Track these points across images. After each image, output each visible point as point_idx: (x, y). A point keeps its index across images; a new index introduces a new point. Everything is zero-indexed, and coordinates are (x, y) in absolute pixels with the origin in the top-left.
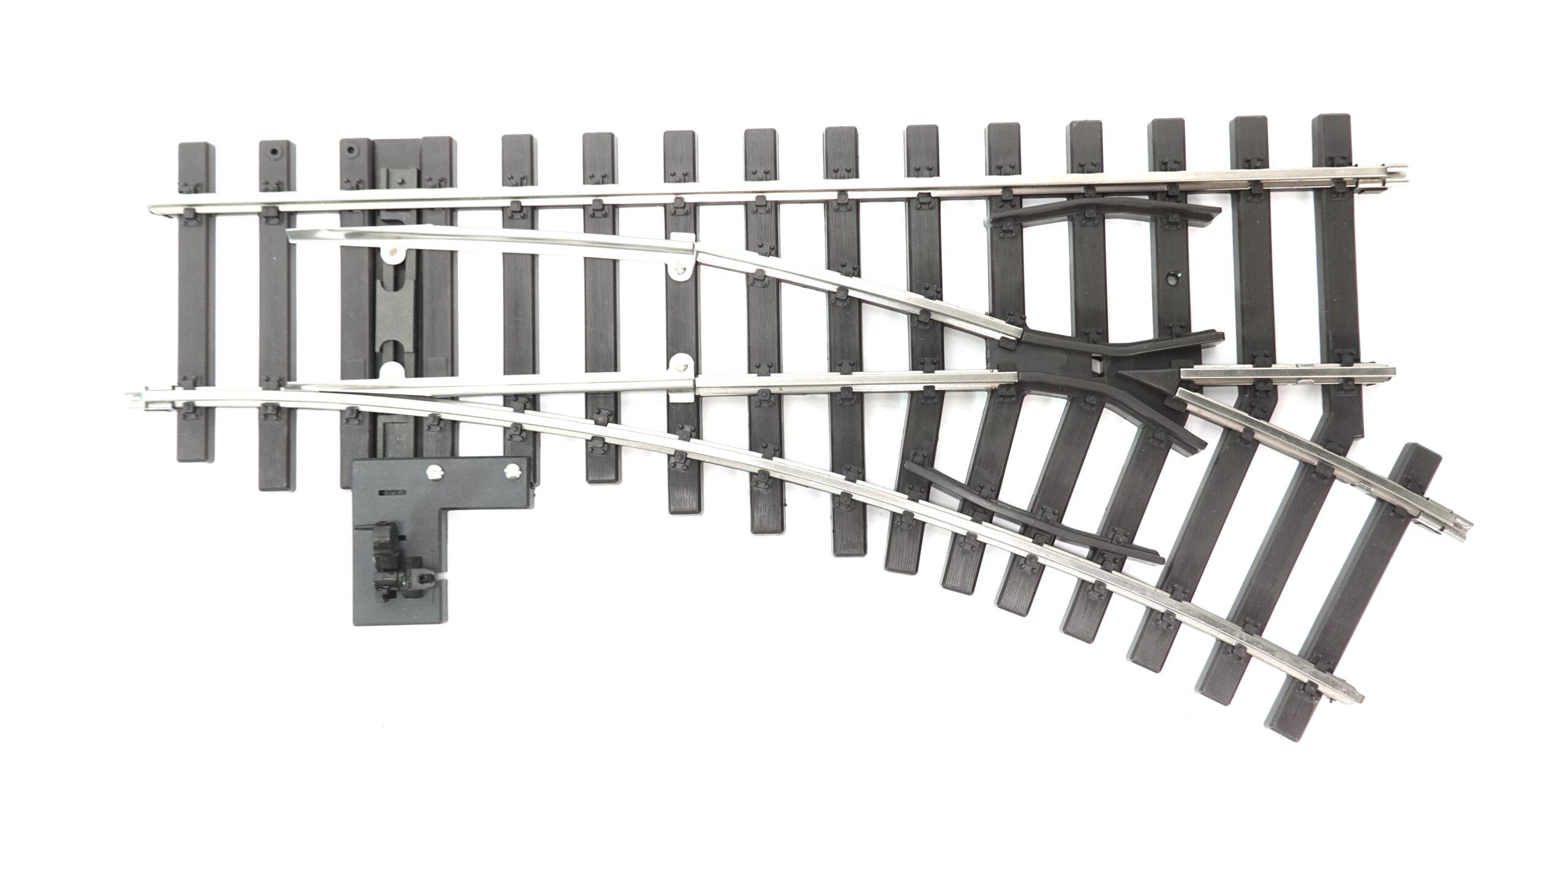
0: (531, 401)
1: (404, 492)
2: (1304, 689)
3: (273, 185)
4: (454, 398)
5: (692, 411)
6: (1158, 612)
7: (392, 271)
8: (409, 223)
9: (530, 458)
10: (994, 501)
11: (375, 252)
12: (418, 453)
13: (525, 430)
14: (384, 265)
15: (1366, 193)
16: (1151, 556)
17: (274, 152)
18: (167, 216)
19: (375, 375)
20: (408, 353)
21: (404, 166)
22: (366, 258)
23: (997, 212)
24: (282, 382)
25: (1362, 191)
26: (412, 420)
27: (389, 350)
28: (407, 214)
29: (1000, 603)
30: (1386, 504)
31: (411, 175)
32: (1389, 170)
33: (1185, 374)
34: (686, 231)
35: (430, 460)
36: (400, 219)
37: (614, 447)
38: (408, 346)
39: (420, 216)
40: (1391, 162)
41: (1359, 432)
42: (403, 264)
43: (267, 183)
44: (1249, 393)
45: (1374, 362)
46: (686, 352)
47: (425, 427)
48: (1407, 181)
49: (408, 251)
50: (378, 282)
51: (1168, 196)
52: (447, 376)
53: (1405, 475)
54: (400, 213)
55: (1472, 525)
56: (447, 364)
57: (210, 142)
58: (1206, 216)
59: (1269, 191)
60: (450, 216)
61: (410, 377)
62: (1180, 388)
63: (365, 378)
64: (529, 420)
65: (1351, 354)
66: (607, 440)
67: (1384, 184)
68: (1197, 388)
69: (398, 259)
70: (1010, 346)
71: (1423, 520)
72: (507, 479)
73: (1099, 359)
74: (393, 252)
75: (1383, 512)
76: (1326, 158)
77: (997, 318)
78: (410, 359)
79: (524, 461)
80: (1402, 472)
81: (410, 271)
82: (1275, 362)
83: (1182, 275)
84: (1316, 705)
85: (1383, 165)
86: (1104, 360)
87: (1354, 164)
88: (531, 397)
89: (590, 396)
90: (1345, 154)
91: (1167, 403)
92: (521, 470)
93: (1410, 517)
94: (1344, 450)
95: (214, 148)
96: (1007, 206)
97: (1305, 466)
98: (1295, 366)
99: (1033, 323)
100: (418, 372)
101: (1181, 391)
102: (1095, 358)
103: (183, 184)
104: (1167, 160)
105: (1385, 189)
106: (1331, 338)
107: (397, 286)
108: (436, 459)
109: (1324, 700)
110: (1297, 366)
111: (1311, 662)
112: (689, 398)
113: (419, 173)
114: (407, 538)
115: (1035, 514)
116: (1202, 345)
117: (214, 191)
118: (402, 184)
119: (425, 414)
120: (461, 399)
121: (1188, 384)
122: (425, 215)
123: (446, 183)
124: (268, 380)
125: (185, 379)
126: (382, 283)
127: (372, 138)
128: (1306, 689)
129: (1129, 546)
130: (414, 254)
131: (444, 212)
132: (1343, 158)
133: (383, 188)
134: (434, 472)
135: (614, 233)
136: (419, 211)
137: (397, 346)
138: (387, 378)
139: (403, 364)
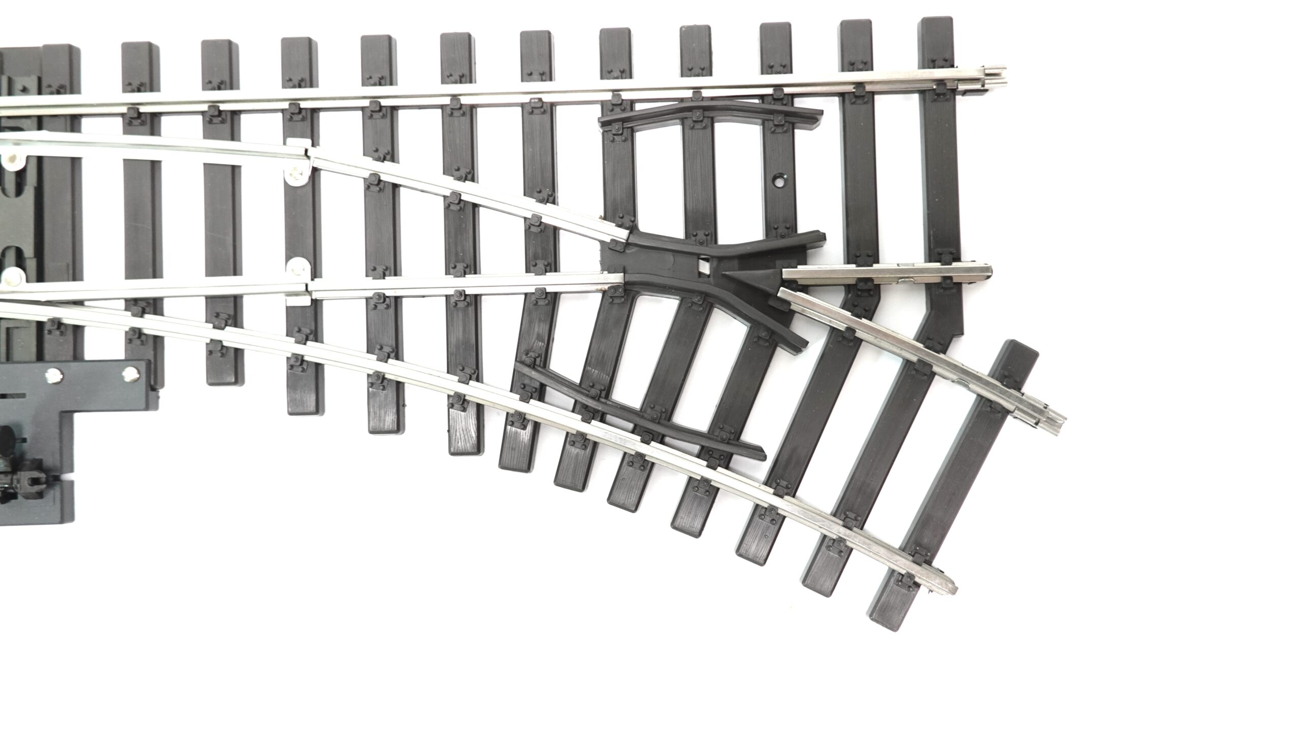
0: (153, 306)
1: (23, 396)
2: (901, 581)
4: (79, 303)
5: (310, 314)
6: (763, 507)
7: (13, 177)
8: (29, 130)
9: (149, 361)
10: (603, 400)
12: (40, 357)
13: (145, 334)
14: (6, 171)
15: (967, 95)
16: (757, 453)
20: (29, 258)
21: (28, 74)
23: (607, 115)
25: (965, 93)
26: (34, 324)
27: (11, 256)
28: (28, 121)
29: (611, 500)
30: (984, 399)
31: (32, 84)
32: (987, 72)
33: (787, 273)
34: (302, 136)
35: (51, 364)
36: (22, 127)
37: (232, 352)
38: (29, 251)
39: (40, 123)
40: (991, 64)
41: (959, 331)
42: (24, 170)
44: (852, 293)
45: (974, 261)
46: (303, 257)
47: (46, 332)
48: (1006, 83)
49: (28, 157)
51: (774, 99)
52: (68, 280)
53: (1002, 372)
54: (24, 120)
55: (1066, 419)
56: (68, 270)
58: (812, 118)
59: (873, 94)
60: (73, 123)
61: (32, 282)
62: (782, 288)
64: (150, 324)
65: (951, 253)
66: (225, 344)
67: (983, 86)
68: (801, 287)
69: (19, 165)
70: (618, 248)
71: (1018, 414)
72: (127, 383)
73: (707, 260)
74: (13, 159)
75: (982, 407)
76: (928, 60)
77: (609, 221)
78: (31, 264)
79: (143, 365)
80: (999, 369)
81: (32, 177)
82: (878, 262)
83: (788, 176)
84: (914, 596)
85: (983, 66)
86: (711, 261)
87: (955, 66)
88: (151, 302)
89: (211, 300)
90: (947, 56)
91: (771, 303)
92: (139, 372)
93: (1008, 412)
94: (944, 348)
96: (617, 110)
97: (907, 364)
98: (896, 265)
99: (644, 225)
100: (40, 277)
101: (783, 290)
102: (703, 259)
104: (773, 64)
105: (986, 90)
106: (932, 238)
107: (19, 191)
108: (56, 362)
109: (923, 590)
110: (898, 265)
111: (909, 554)
112: (306, 301)
113: (40, 80)
114: (28, 440)
115: (644, 412)
116: (808, 246)
118: (25, 91)
119: (44, 319)
120: (86, 303)
121: (793, 285)
122: (45, 121)
123: (65, 90)
126: (3, 190)
128: (903, 581)
129: (737, 443)
130: (34, 161)
131: (63, 119)
132: (946, 60)
133: (5, 96)
134: (53, 375)
135: (233, 139)
136: (40, 118)
137: (19, 252)
138: (8, 283)
139: (24, 269)
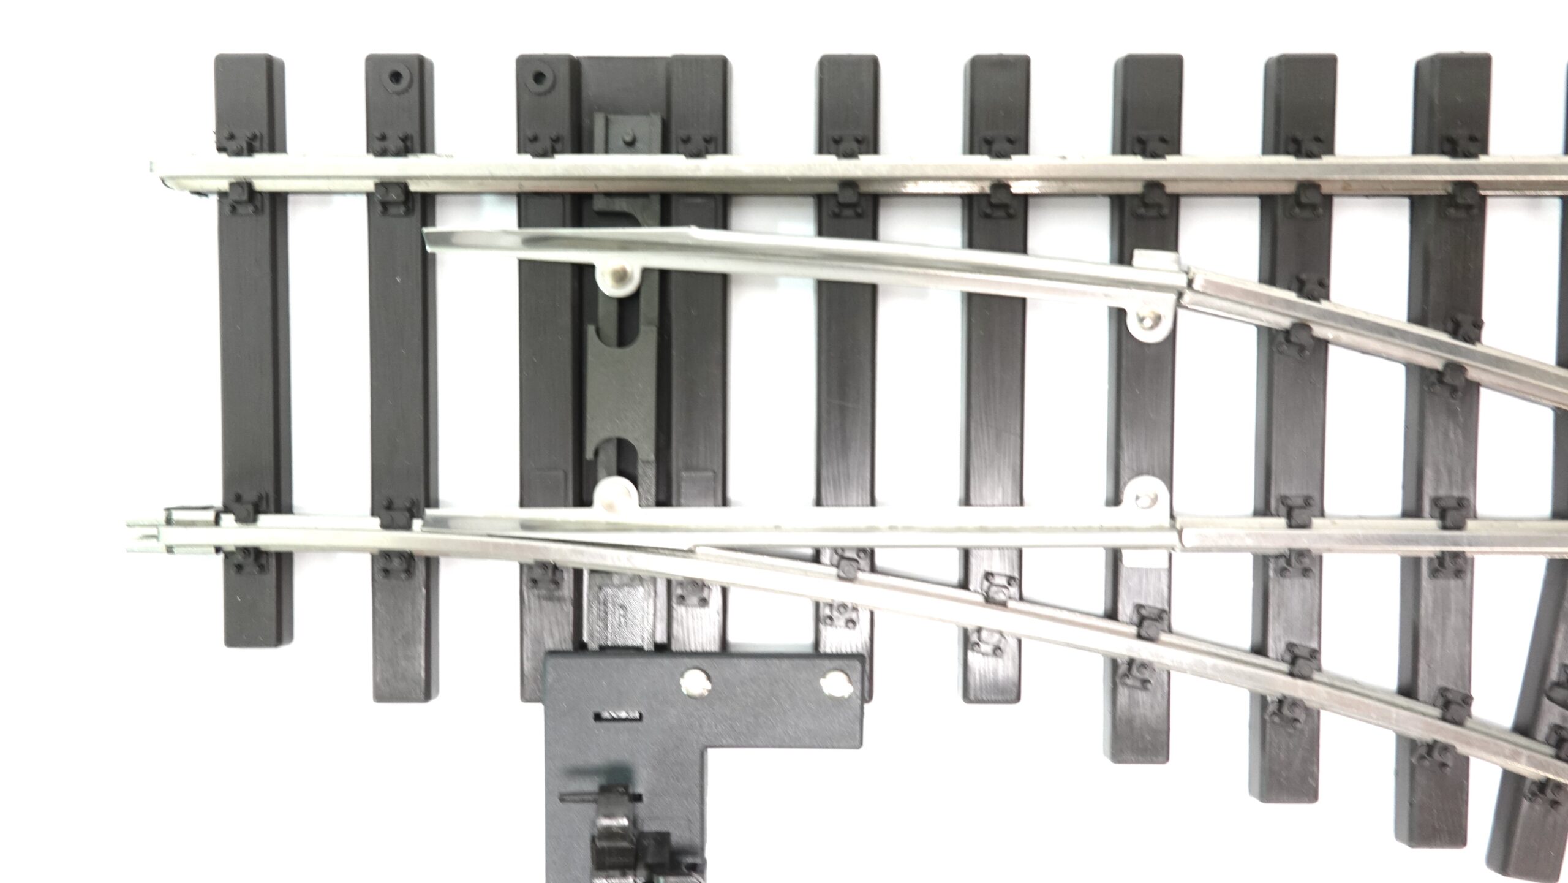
0: (868, 560)
1: (636, 718)
3: (394, 143)
5: (1164, 584)
7: (614, 308)
8: (647, 221)
11: (584, 273)
14: (601, 300)
17: (396, 77)
18: (200, 194)
19: (583, 499)
20: (644, 462)
21: (637, 110)
22: (567, 284)
24: (415, 510)
27: (609, 455)
28: (643, 202)
31: (650, 126)
34: (1162, 248)
35: (687, 661)
36: (631, 213)
38: (646, 451)
39: (665, 207)
42: (636, 296)
43: (383, 138)
46: (1155, 474)
49: (646, 272)
50: (591, 330)
52: (716, 505)
54: (631, 202)
57: (276, 54)
60: (718, 210)
61: (648, 505)
63: (566, 505)
69: (626, 289)
74: (621, 277)
78: (648, 473)
79: (857, 668)
81: (649, 309)
88: (867, 550)
92: (850, 681)
95: (282, 65)
100: (665, 498)
103: (226, 134)
107: (625, 337)
108: (695, 657)
113: (666, 124)
114: (645, 798)
117: (283, 150)
118: (631, 146)
122: (676, 207)
123: (716, 147)
124: (389, 507)
125: (239, 498)
126: (598, 332)
127: (576, 53)
130: (656, 278)
133: (598, 153)
134: (694, 682)
136: (667, 201)
137: (624, 448)
138: (610, 507)
139: (635, 481)
